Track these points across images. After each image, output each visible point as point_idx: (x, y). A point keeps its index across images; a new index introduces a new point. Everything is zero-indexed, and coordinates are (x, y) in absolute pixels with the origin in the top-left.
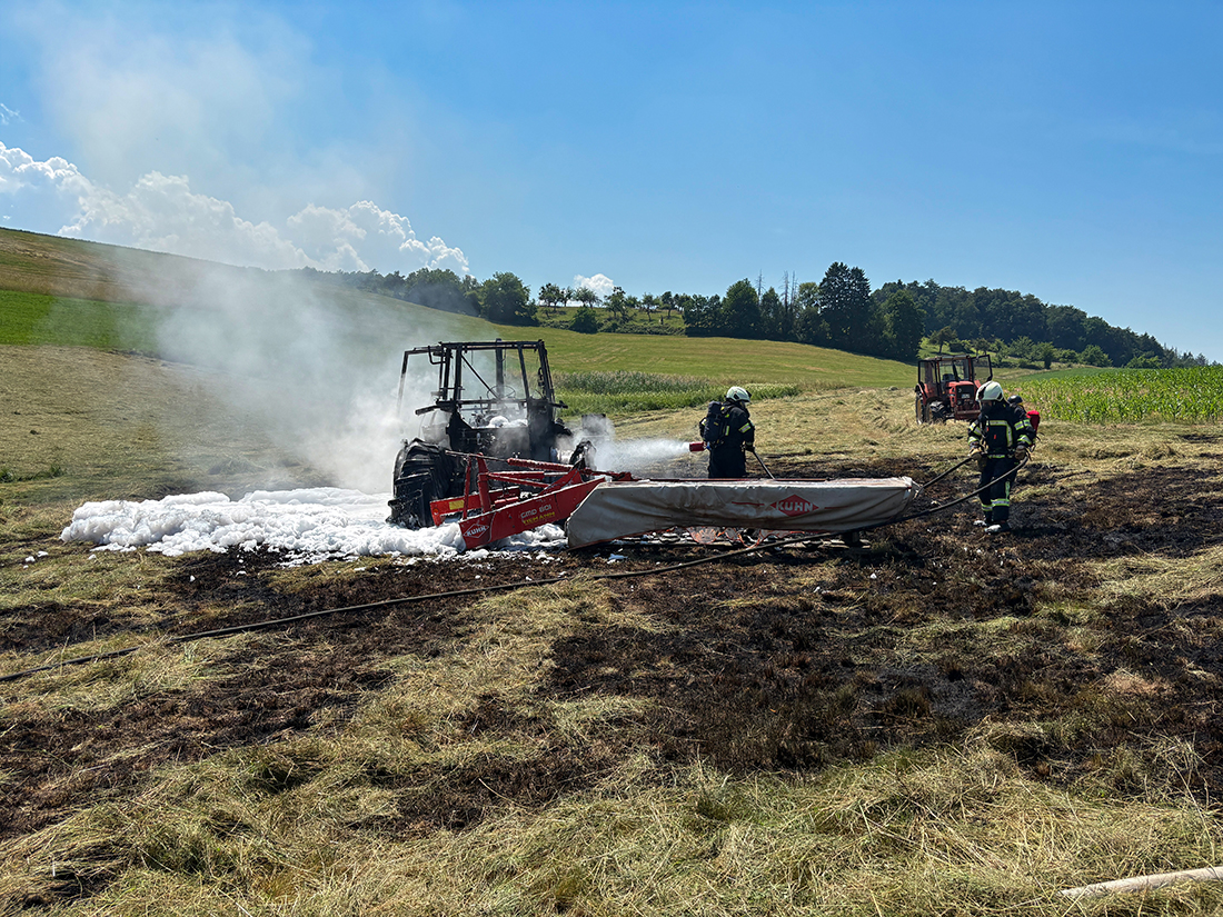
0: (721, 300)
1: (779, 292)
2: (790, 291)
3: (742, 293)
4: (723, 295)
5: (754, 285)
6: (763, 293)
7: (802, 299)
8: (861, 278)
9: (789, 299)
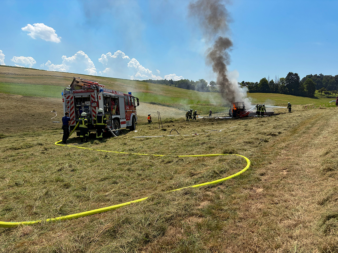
0: (258, 83)
1: (274, 80)
2: (277, 80)
3: (264, 81)
5: (267, 79)
6: (270, 81)
7: (280, 82)
8: (297, 76)
9: (277, 82)
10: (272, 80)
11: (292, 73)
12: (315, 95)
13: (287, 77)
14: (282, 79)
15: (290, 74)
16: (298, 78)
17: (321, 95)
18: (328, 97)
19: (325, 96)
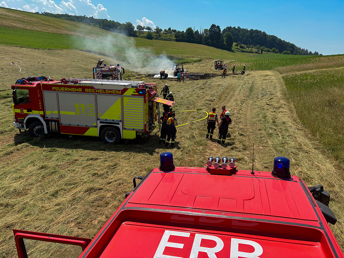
0: (184, 32)
1: (199, 31)
3: (190, 30)
4: (185, 31)
5: (193, 29)
6: (195, 31)
7: (205, 33)
8: (219, 28)
9: (201, 33)
10: (197, 30)
11: (215, 25)
12: (233, 49)
13: (210, 28)
14: (206, 30)
15: (213, 26)
16: (220, 30)
17: (237, 49)
18: (243, 51)
19: (240, 49)
